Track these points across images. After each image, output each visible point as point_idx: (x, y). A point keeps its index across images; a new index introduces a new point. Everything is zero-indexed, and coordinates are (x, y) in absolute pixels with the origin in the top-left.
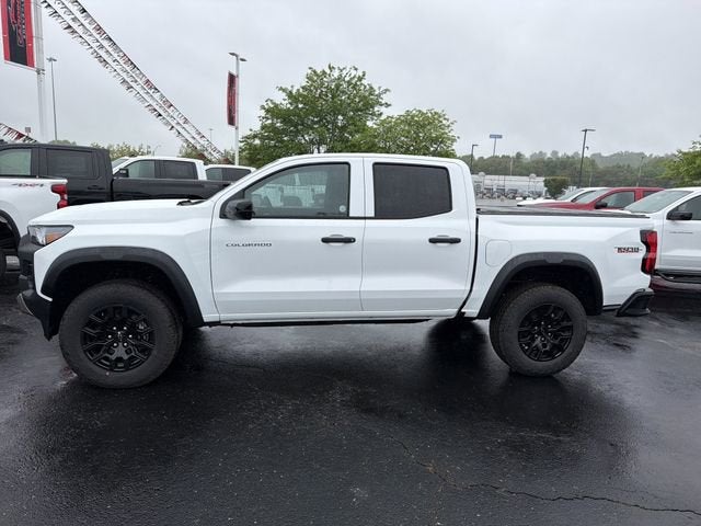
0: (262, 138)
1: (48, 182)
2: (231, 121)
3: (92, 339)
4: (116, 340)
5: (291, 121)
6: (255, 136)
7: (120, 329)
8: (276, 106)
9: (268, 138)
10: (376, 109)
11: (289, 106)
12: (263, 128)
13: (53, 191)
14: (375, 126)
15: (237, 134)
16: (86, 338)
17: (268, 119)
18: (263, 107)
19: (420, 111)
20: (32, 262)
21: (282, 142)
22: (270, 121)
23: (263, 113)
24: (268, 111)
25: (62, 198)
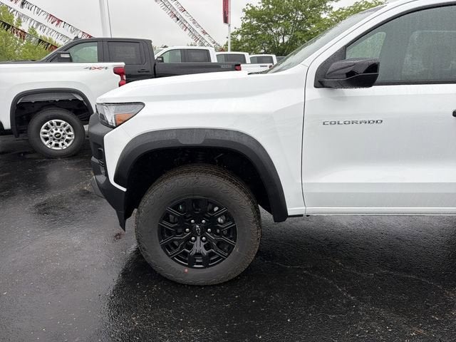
0: (243, 35)
1: (111, 65)
2: (226, 20)
3: (169, 233)
4: (194, 233)
5: (263, 19)
6: (238, 33)
7: (198, 222)
8: (253, 8)
9: (247, 33)
10: (328, 4)
11: (262, 7)
12: (244, 26)
13: (115, 73)
14: (329, 17)
15: (229, 29)
16: (163, 232)
17: (247, 19)
18: (244, 10)
19: (366, 2)
20: (102, 146)
21: (256, 35)
22: (248, 21)
23: (244, 15)
24: (247, 13)
25: (122, 79)
